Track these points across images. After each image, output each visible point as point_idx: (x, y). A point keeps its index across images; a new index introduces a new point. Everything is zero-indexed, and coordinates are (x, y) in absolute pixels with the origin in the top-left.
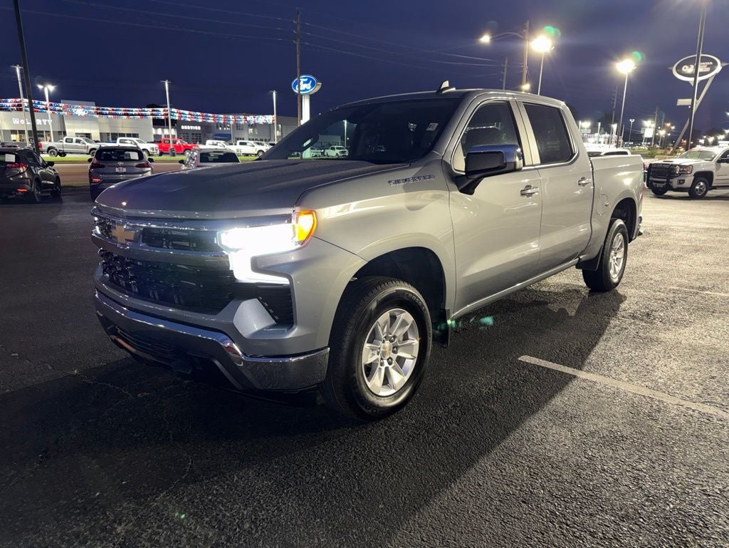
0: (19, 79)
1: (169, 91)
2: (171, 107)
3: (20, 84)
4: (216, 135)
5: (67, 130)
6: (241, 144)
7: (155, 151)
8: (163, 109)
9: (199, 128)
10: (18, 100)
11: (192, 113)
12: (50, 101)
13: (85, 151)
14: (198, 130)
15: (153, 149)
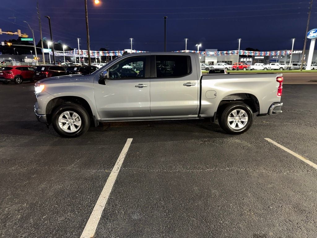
0: (186, 43)
1: (240, 43)
2: (240, 50)
3: (186, 45)
4: (271, 60)
5: (206, 61)
6: (272, 64)
7: (230, 68)
8: (236, 51)
9: (263, 57)
10: (185, 51)
11: (249, 52)
12: (199, 51)
13: (204, 69)
14: (262, 59)
15: (230, 67)
